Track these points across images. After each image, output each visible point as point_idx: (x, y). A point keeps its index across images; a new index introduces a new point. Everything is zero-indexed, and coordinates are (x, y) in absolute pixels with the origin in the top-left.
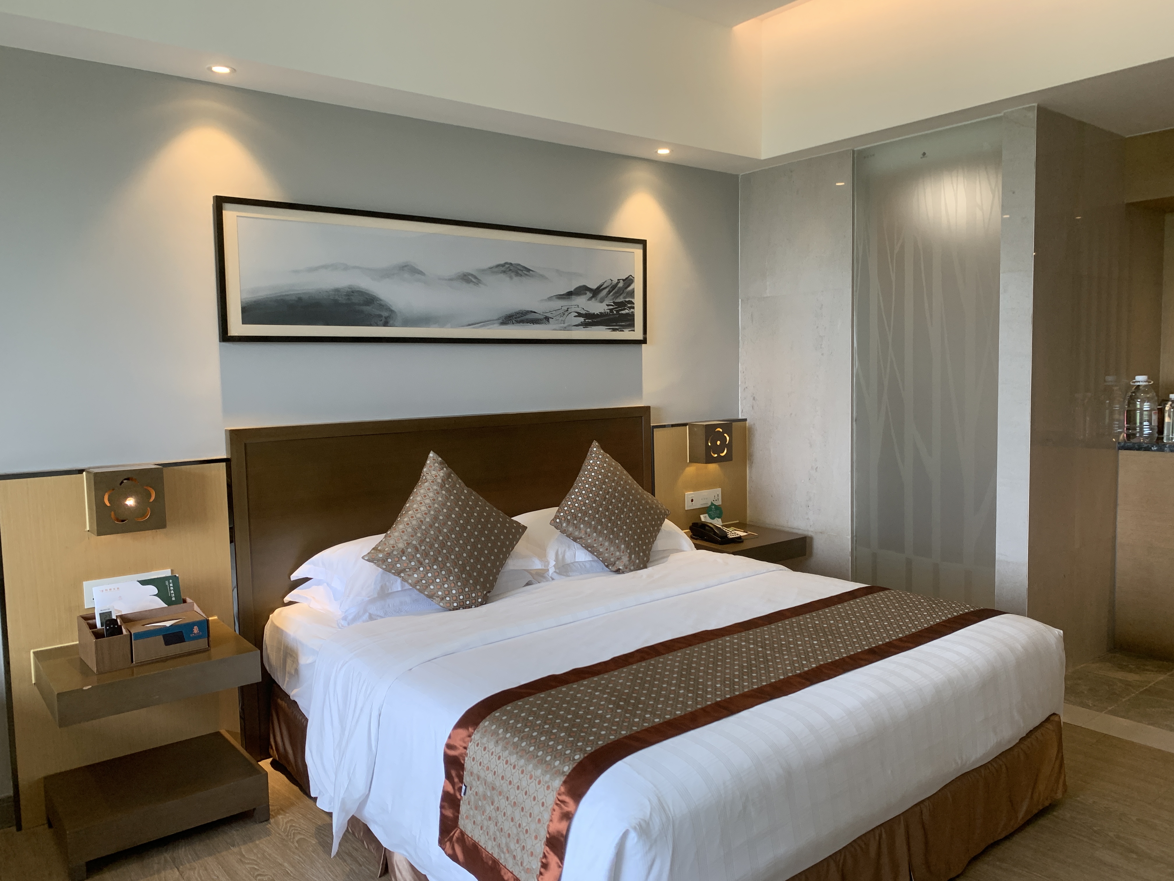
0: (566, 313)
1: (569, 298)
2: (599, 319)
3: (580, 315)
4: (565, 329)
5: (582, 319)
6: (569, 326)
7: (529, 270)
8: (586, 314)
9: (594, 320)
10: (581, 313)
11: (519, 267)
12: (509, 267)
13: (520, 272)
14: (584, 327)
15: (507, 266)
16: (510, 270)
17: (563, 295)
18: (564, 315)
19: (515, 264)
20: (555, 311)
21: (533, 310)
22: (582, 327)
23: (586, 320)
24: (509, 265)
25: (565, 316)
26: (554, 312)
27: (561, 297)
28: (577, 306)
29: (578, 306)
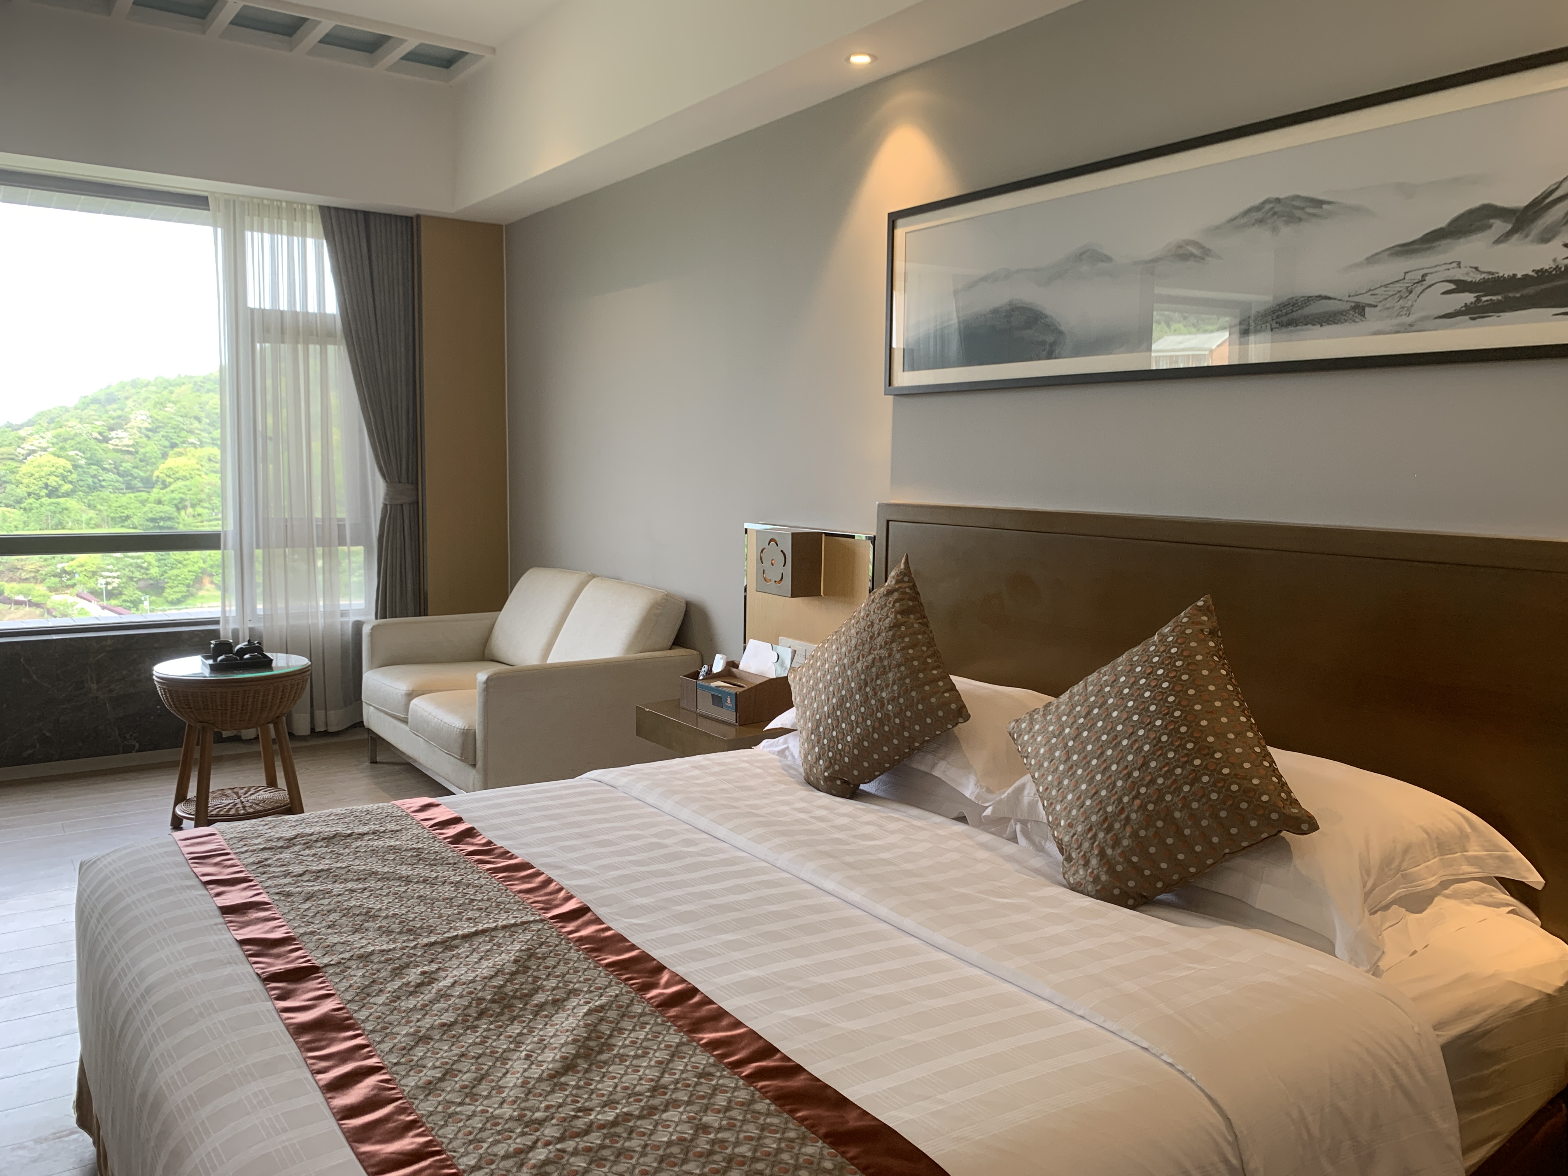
0: (1419, 288)
1: (1429, 248)
2: (1531, 290)
3: (1461, 286)
4: (1409, 328)
5: (1469, 298)
6: (1424, 319)
7: (1319, 203)
8: (1485, 282)
9: (1511, 295)
10: (1469, 280)
11: (1296, 203)
12: (1272, 208)
13: (1298, 213)
14: (1472, 319)
15: (1268, 207)
16: (1275, 214)
17: (1413, 243)
18: (1411, 292)
19: (1287, 198)
20: (1386, 286)
21: (1323, 293)
22: (1467, 317)
23: (1484, 299)
24: (1271, 205)
25: (1413, 296)
26: (1383, 289)
27: (1406, 249)
28: (1454, 265)
29: (1459, 264)
